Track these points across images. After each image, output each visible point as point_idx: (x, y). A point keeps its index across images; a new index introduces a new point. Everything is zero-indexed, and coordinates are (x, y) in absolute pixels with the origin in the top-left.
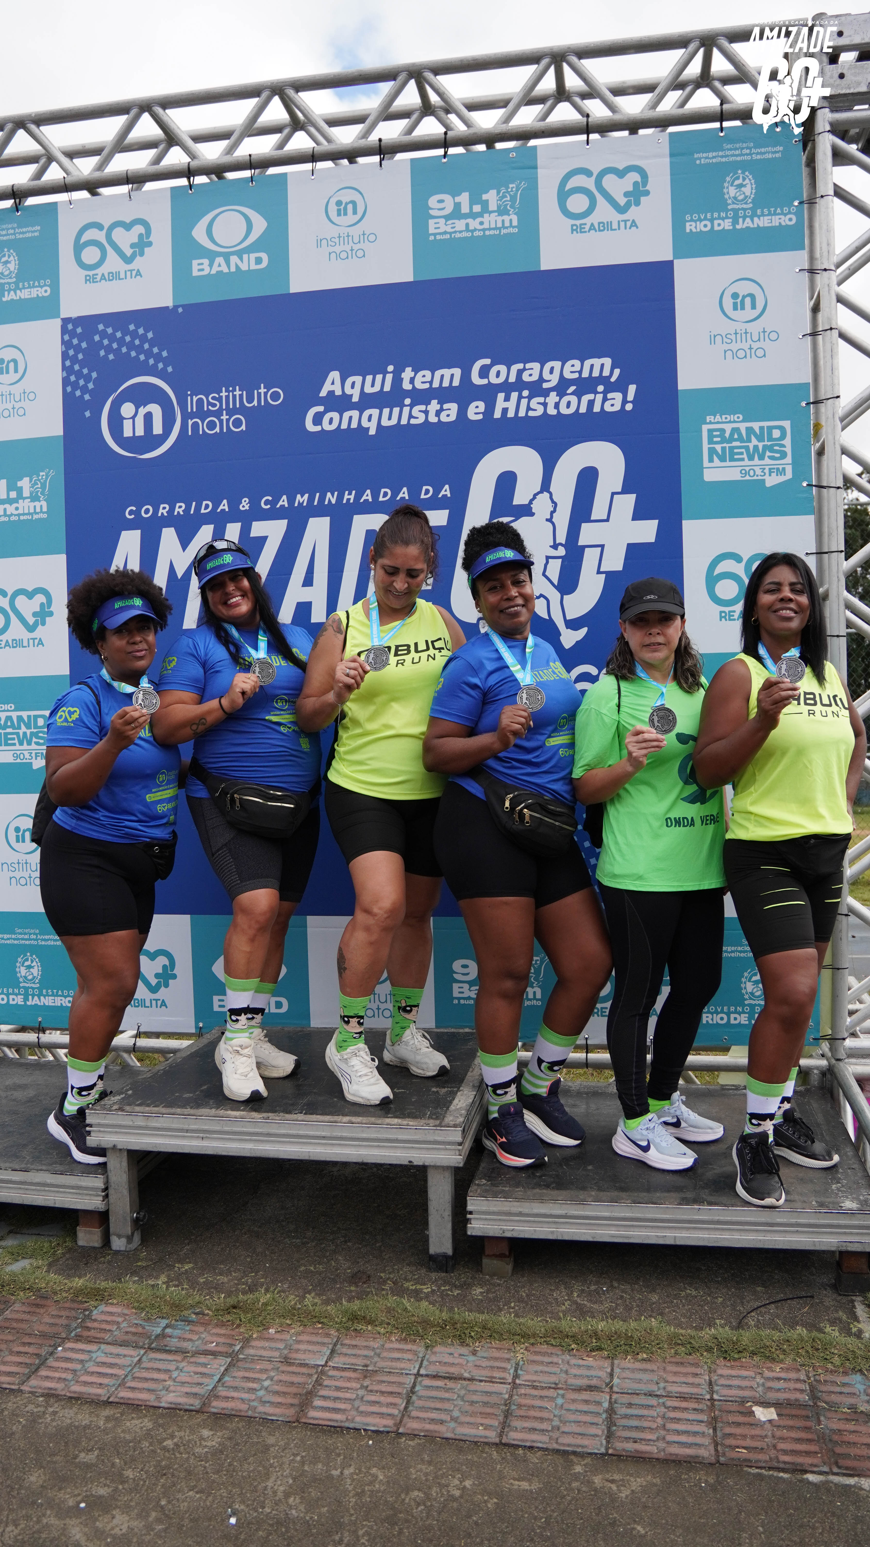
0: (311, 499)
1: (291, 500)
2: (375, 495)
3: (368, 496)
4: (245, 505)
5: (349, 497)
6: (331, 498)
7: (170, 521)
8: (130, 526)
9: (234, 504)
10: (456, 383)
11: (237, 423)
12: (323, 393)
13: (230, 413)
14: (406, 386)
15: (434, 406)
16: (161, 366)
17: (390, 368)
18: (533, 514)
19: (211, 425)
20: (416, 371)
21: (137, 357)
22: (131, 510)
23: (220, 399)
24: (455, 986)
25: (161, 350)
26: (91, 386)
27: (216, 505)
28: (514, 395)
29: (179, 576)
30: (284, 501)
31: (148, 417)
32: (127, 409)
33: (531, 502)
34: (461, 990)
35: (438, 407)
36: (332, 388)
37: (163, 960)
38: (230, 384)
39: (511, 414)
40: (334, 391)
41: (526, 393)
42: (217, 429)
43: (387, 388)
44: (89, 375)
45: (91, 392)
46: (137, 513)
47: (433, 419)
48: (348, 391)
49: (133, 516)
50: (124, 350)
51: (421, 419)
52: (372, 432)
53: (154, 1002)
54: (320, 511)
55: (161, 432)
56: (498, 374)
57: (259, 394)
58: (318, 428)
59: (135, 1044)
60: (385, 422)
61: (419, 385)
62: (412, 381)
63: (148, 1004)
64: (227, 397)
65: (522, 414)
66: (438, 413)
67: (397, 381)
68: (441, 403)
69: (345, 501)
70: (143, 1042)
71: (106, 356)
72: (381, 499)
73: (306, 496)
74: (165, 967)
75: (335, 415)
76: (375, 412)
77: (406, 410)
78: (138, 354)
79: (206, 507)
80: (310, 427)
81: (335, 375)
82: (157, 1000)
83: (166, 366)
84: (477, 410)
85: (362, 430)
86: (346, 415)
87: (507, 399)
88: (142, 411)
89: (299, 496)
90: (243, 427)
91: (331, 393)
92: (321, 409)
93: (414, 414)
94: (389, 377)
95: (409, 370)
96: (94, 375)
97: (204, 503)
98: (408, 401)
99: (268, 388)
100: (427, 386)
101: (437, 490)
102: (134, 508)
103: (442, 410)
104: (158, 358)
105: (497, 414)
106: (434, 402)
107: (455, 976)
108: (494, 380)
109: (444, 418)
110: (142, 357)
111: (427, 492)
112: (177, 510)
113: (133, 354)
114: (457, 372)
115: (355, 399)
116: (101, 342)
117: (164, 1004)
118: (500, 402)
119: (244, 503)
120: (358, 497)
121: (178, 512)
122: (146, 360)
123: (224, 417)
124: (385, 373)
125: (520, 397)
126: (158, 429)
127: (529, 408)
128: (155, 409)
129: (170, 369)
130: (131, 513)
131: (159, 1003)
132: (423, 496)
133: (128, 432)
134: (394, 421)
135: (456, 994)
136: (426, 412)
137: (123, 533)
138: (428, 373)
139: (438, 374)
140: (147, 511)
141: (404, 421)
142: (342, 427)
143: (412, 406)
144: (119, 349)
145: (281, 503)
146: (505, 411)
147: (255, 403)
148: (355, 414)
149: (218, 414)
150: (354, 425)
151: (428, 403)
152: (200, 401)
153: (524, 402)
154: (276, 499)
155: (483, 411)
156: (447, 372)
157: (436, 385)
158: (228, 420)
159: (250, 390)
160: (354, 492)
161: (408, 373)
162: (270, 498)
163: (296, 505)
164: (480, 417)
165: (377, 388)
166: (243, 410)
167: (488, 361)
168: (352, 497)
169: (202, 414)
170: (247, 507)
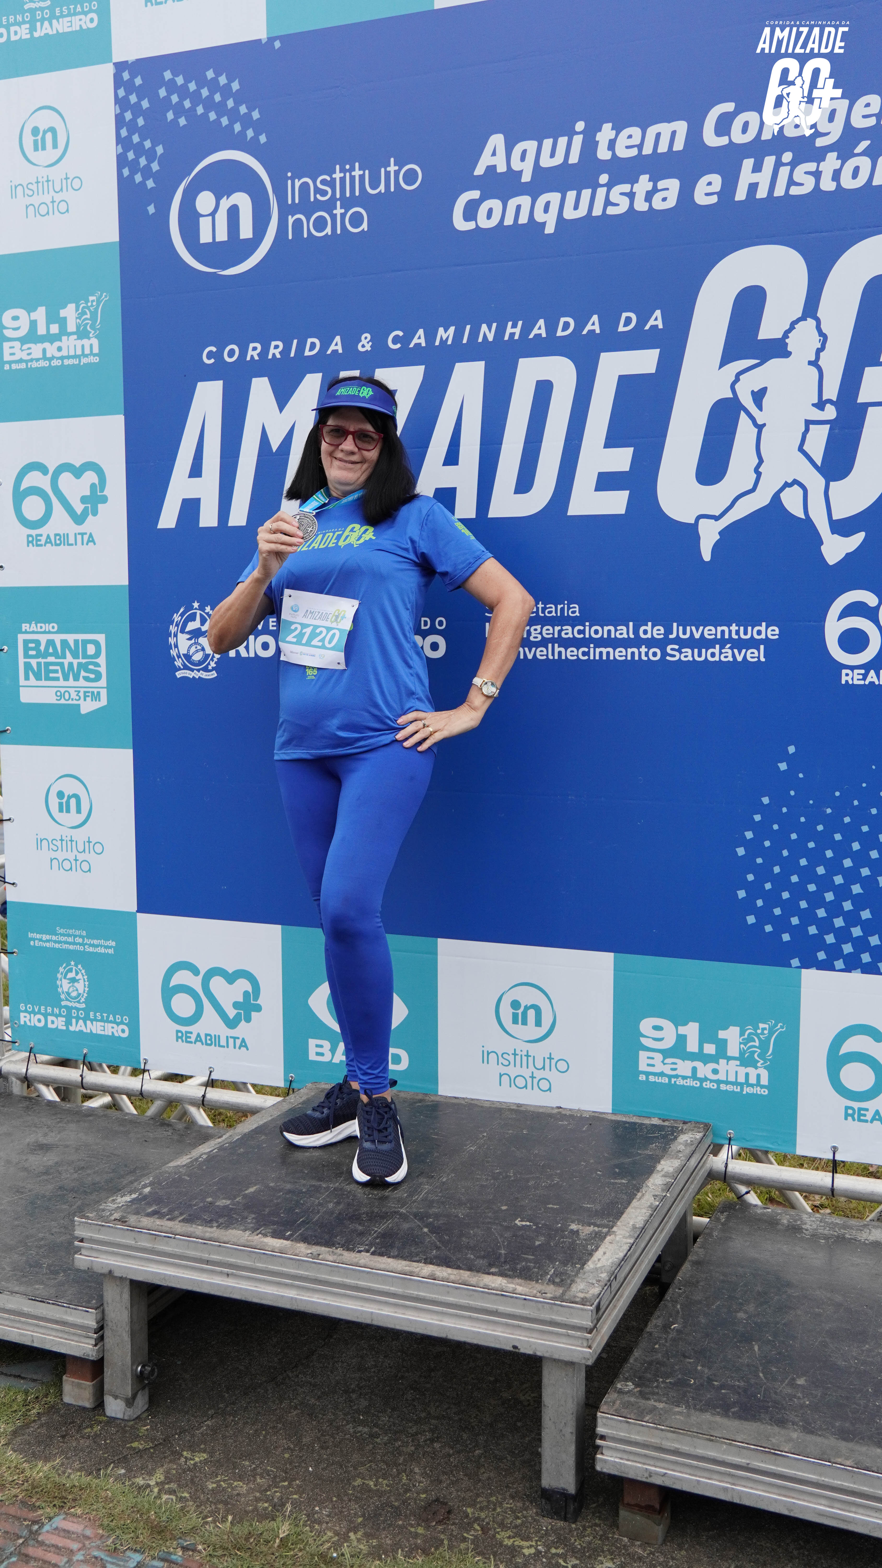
0: (458, 335)
1: (430, 336)
2: (551, 328)
3: (540, 329)
4: (365, 344)
5: (513, 330)
6: (487, 332)
7: (262, 367)
8: (209, 374)
9: (350, 343)
10: (679, 146)
11: (356, 220)
12: (479, 170)
13: (347, 204)
14: (603, 154)
15: (644, 184)
16: (250, 133)
17: (580, 126)
18: (787, 354)
19: (320, 224)
20: (618, 129)
21: (218, 122)
22: (210, 352)
23: (331, 184)
24: (643, 1055)
25: (251, 109)
26: (155, 166)
27: (325, 345)
28: (769, 162)
29: (275, 448)
30: (419, 338)
31: (233, 213)
32: (205, 201)
33: (786, 334)
34: (651, 1062)
35: (650, 186)
36: (492, 161)
37: (243, 985)
38: (346, 160)
39: (762, 193)
40: (495, 167)
41: (787, 157)
42: (328, 230)
43: (574, 159)
44: (153, 149)
45: (156, 176)
46: (218, 356)
47: (641, 206)
48: (516, 165)
49: (212, 361)
50: (200, 110)
51: (623, 206)
52: (550, 229)
53: (231, 1041)
54: (470, 353)
55: (250, 236)
56: (745, 128)
57: (388, 174)
58: (471, 225)
59: (204, 1096)
60: (570, 214)
61: (623, 153)
62: (612, 145)
63: (223, 1042)
64: (342, 180)
65: (779, 191)
66: (649, 197)
67: (590, 146)
68: (654, 179)
69: (506, 338)
70: (214, 1095)
71: (175, 121)
72: (560, 333)
73: (452, 330)
74: (246, 994)
75: (495, 204)
76: (554, 198)
77: (601, 192)
78: (219, 116)
79: (312, 346)
80: (460, 224)
81: (497, 140)
82: (235, 1038)
83: (257, 134)
84: (710, 189)
85: (535, 226)
86: (512, 203)
87: (757, 168)
88: (226, 203)
89: (441, 330)
90: (365, 226)
91: (491, 169)
92: (475, 194)
93: (613, 199)
94: (578, 140)
95: (607, 127)
96: (160, 150)
97: (310, 340)
98: (604, 178)
99: (400, 164)
100: (634, 152)
101: (643, 319)
102: (214, 349)
103: (655, 190)
104: (247, 121)
105: (741, 194)
106: (644, 179)
107: (642, 1039)
108: (738, 137)
109: (658, 204)
110: (225, 121)
111: (628, 321)
112: (272, 351)
113: (212, 116)
114: (681, 127)
115: (526, 178)
116: (167, 99)
117: (244, 1044)
118: (746, 175)
119: (364, 342)
120: (526, 330)
121: (274, 355)
122: (230, 126)
123: (338, 211)
124: (571, 133)
125: (778, 164)
126: (246, 231)
127: (791, 182)
128: (243, 201)
129: (263, 139)
130: (209, 356)
131: (238, 1042)
132: (621, 328)
133: (205, 237)
134: (582, 212)
135: (642, 1067)
136: (631, 195)
137: (200, 385)
138: (636, 131)
139: (652, 131)
140: (231, 353)
141: (597, 211)
142: (506, 223)
143: (610, 186)
144: (193, 109)
145: (415, 341)
146: (753, 188)
147: (382, 188)
148: (525, 201)
149: (329, 206)
150: (523, 219)
151: (634, 181)
152: (305, 186)
153: (784, 172)
154: (410, 335)
155: (718, 189)
156: (665, 129)
157: (648, 150)
158: (343, 216)
159: (374, 166)
160: (520, 323)
161: (606, 133)
162: (401, 333)
163: (437, 343)
164: (714, 199)
165: (558, 160)
166: (364, 200)
167: (729, 107)
168: (517, 331)
169: (306, 207)
170: (368, 347)
